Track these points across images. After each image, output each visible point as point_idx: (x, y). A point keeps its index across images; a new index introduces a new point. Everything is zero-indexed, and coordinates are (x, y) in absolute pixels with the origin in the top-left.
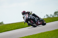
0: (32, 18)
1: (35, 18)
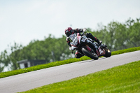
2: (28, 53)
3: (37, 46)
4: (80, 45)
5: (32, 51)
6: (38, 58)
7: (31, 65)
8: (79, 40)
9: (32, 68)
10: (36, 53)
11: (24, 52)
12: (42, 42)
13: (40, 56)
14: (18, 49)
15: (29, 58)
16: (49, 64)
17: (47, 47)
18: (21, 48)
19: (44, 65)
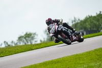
0: (64, 30)
1: (68, 30)
2: (84, 25)
3: (90, 20)
4: (56, 33)
5: (87, 24)
6: (92, 29)
7: (87, 34)
8: (56, 28)
9: (87, 36)
10: (90, 25)
11: (81, 24)
12: (95, 17)
13: (93, 28)
14: (77, 22)
15: (85, 29)
16: (99, 33)
17: (98, 20)
18: (79, 21)
19: (96, 34)
